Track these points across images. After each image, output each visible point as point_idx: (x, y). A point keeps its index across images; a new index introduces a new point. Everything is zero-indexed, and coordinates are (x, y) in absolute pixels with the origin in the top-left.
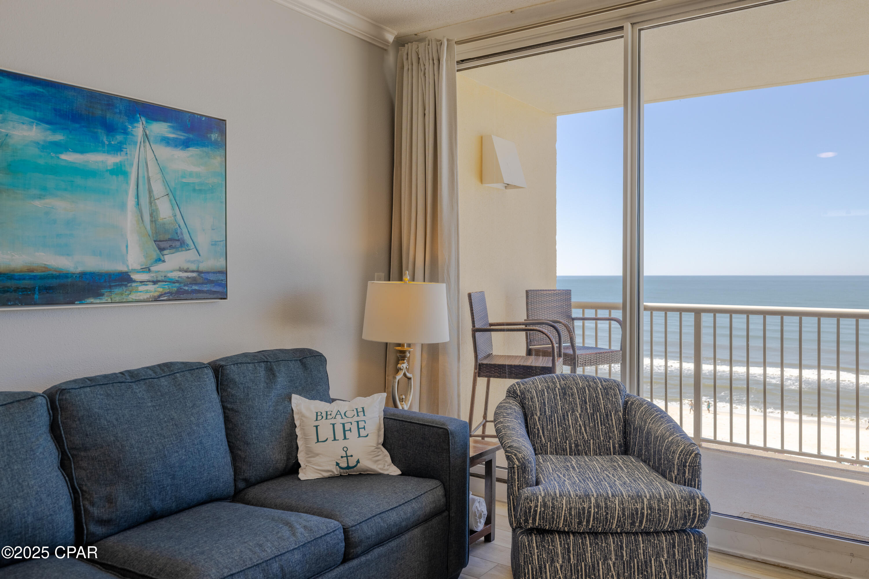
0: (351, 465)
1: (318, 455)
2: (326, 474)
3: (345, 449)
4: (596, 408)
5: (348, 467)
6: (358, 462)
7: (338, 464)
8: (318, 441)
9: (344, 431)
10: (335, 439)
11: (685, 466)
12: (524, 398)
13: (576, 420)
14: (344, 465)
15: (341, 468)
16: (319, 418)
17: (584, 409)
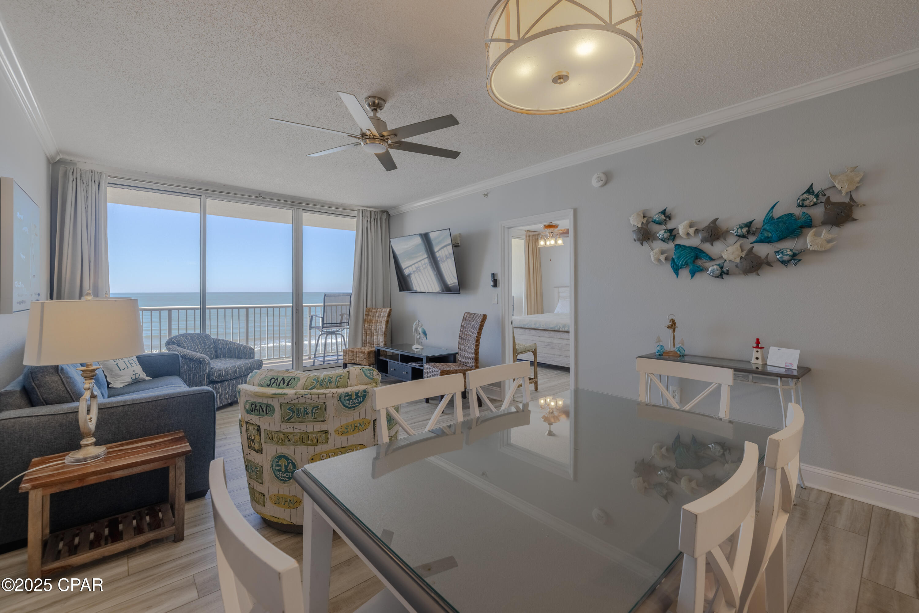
0: (136, 378)
1: (122, 376)
2: (126, 384)
3: (134, 371)
4: (205, 343)
5: (136, 379)
6: (139, 376)
7: (132, 378)
8: (120, 370)
9: (130, 364)
10: (128, 368)
11: (251, 353)
12: (180, 344)
13: (199, 349)
14: (134, 378)
15: (133, 380)
16: (115, 360)
17: (201, 345)
